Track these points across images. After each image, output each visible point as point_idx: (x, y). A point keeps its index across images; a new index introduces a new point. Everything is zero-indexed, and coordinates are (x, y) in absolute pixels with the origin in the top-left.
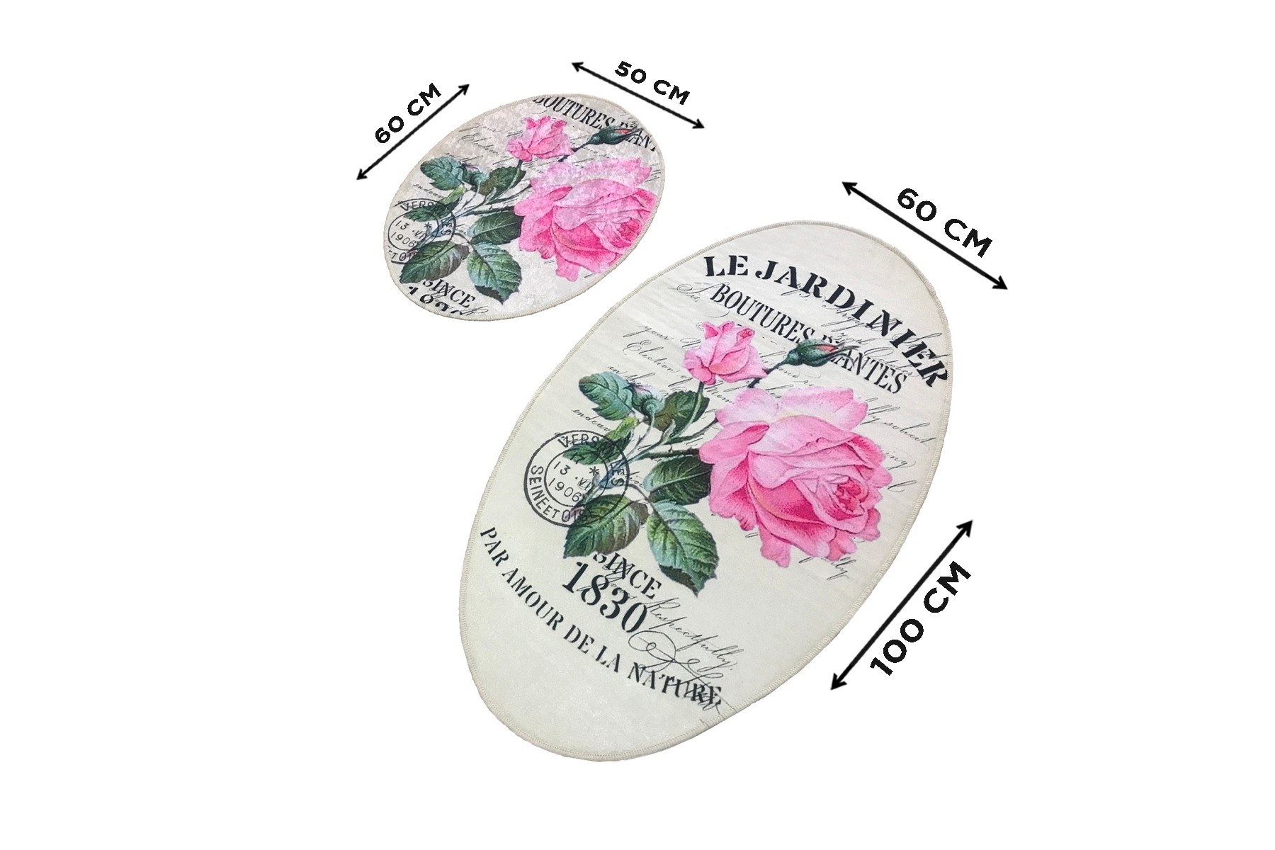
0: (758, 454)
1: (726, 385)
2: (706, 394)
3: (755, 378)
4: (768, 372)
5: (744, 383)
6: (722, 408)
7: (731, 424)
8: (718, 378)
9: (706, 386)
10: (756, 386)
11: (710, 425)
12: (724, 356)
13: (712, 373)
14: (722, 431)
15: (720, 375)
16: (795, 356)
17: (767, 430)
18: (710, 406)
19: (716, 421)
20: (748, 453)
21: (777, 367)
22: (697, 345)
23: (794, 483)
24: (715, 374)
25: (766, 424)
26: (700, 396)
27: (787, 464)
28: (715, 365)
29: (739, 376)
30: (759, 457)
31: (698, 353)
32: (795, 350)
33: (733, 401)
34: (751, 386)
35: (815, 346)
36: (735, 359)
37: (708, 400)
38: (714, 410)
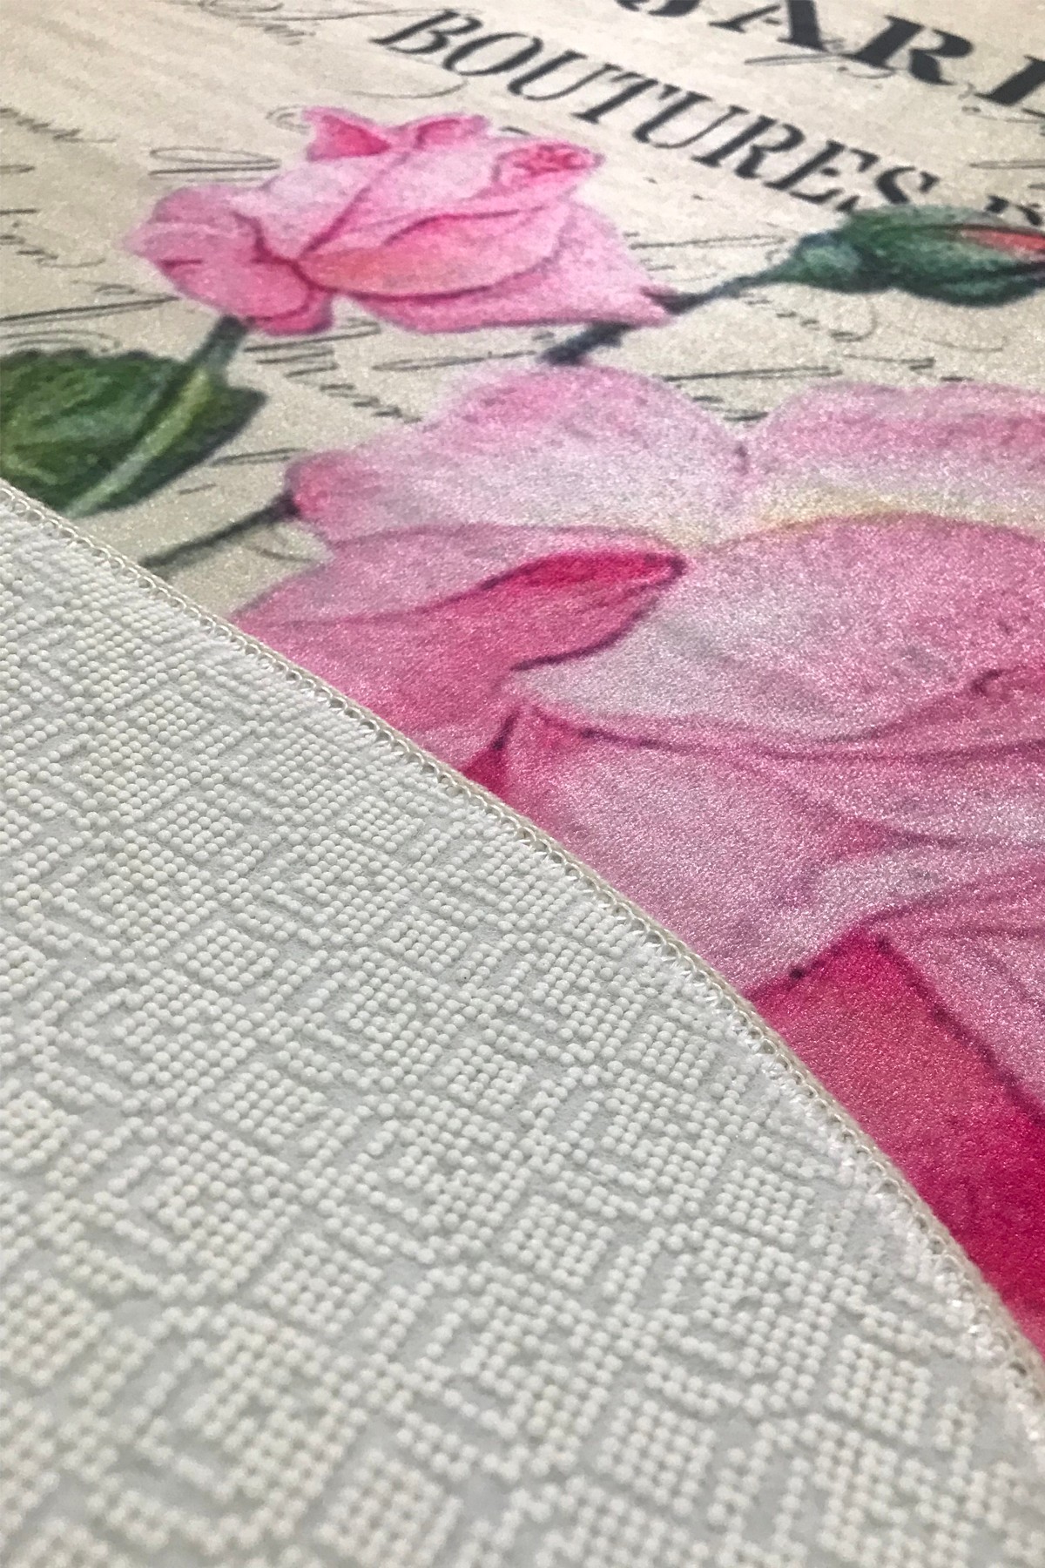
0: (589, 734)
1: (393, 341)
2: (243, 370)
3: (595, 322)
4: (678, 304)
5: (521, 339)
6: (350, 444)
7: (389, 535)
8: (343, 308)
9: (255, 338)
10: (602, 356)
11: (236, 531)
12: (404, 224)
13: (312, 286)
14: (316, 572)
15: (362, 297)
16: (841, 259)
17: (665, 584)
18: (262, 432)
19: (284, 509)
20: (509, 724)
21: (736, 288)
22: (249, 174)
23: (899, 962)
24: (332, 291)
25: (665, 552)
26: (200, 378)
28: (347, 253)
29: (491, 307)
31: (250, 204)
32: (836, 237)
33: (431, 414)
34: (569, 355)
35: (947, 229)
36: (469, 241)
37: (251, 401)
38: (282, 453)
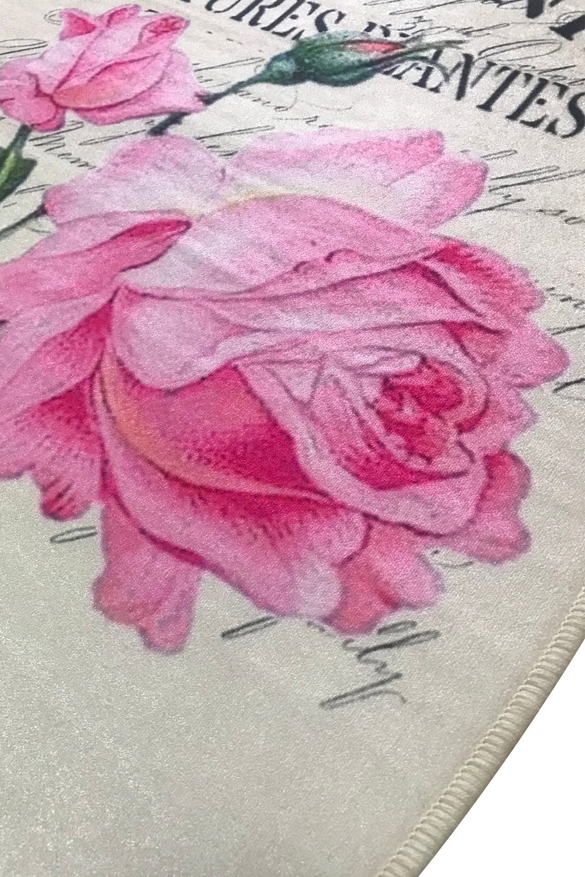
0: (145, 295)
1: (90, 131)
2: (29, 150)
3: (172, 113)
4: (208, 100)
5: (140, 125)
6: (65, 180)
7: (81, 219)
8: (70, 116)
9: (34, 134)
10: (172, 130)
11: (22, 222)
12: (98, 70)
13: (58, 106)
14: (51, 237)
15: (77, 110)
16: (287, 66)
17: (183, 233)
18: (35, 178)
19: (41, 211)
20: (115, 293)
21: (236, 89)
22: (35, 51)
23: (240, 374)
24: (65, 108)
25: (184, 218)
26: (12, 155)
27: (226, 321)
28: (72, 88)
29: (129, 110)
30: (148, 301)
31: (35, 67)
32: (288, 55)
33: (100, 164)
34: (158, 131)
35: (342, 45)
36: (125, 76)
37: (32, 163)
38: (40, 187)
